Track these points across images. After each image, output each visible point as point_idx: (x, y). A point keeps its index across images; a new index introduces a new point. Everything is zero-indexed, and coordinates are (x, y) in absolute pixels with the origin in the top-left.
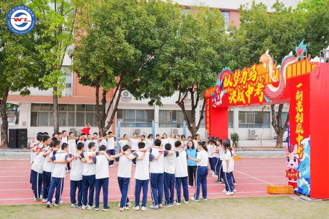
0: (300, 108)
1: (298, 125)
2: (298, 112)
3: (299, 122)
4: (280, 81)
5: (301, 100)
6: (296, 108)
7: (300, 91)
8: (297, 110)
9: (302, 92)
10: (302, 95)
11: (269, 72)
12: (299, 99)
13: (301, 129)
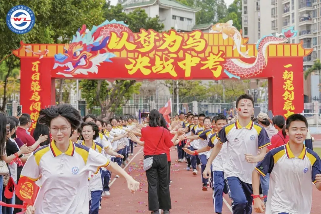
0: (289, 87)
1: (286, 103)
2: (287, 90)
3: (288, 99)
4: (257, 58)
5: (292, 79)
6: (284, 87)
7: (289, 71)
8: (285, 89)
9: (292, 73)
10: (292, 75)
11: (233, 45)
12: (288, 78)
13: (292, 106)
